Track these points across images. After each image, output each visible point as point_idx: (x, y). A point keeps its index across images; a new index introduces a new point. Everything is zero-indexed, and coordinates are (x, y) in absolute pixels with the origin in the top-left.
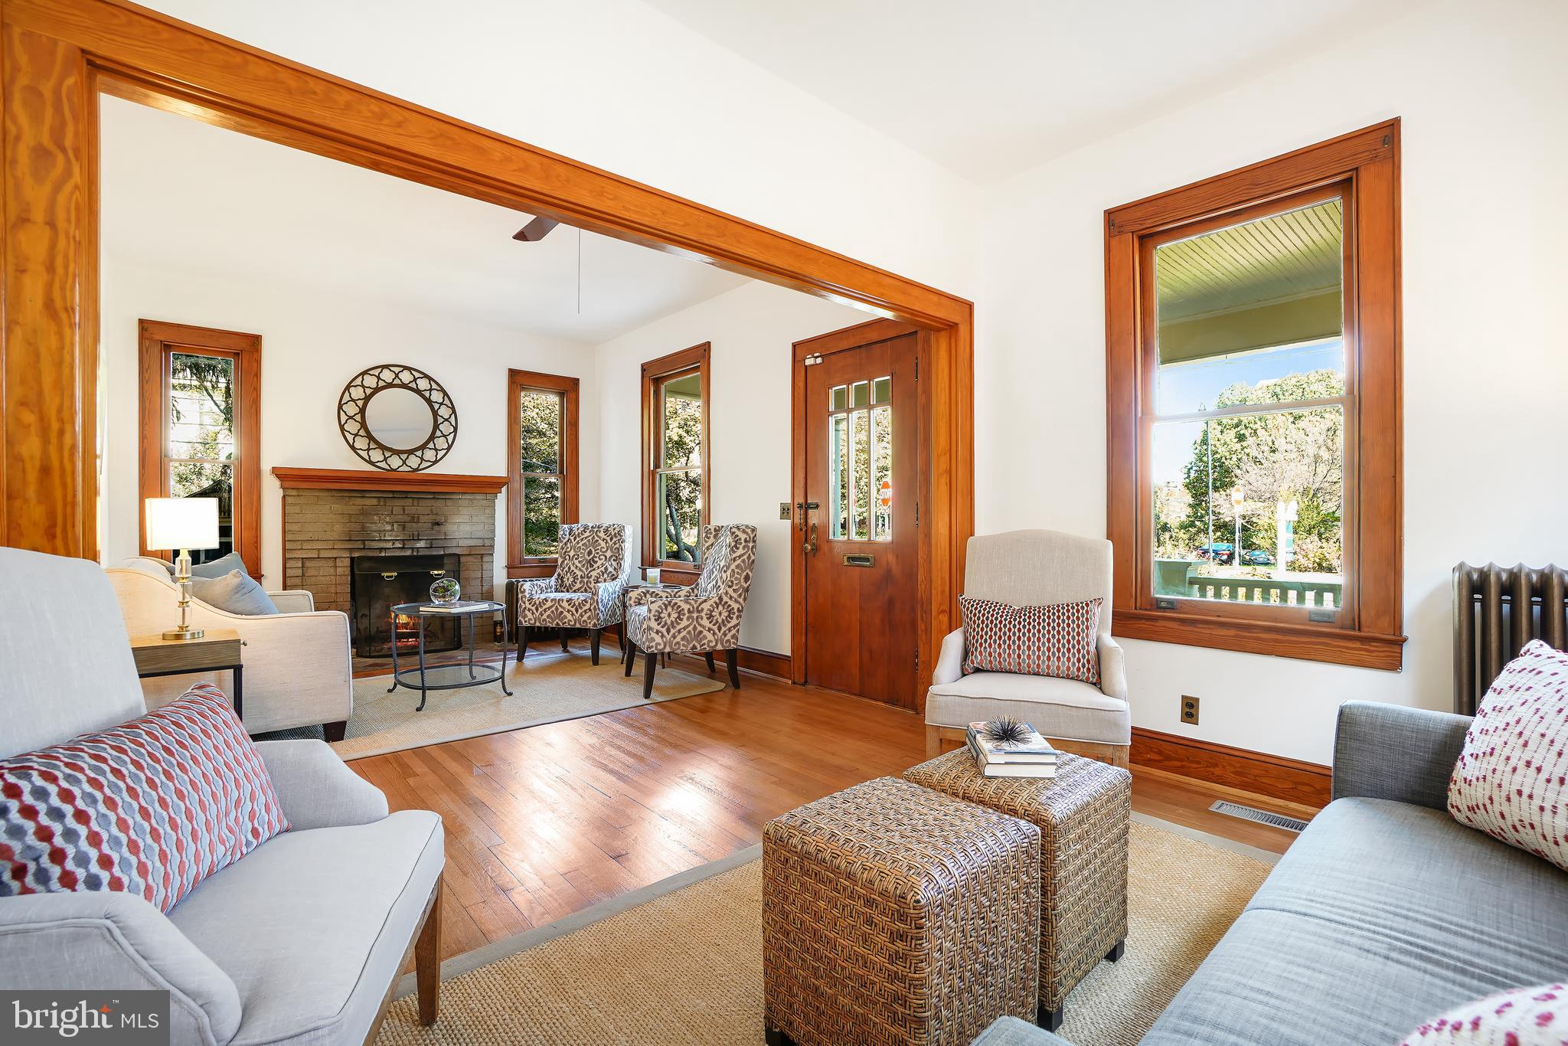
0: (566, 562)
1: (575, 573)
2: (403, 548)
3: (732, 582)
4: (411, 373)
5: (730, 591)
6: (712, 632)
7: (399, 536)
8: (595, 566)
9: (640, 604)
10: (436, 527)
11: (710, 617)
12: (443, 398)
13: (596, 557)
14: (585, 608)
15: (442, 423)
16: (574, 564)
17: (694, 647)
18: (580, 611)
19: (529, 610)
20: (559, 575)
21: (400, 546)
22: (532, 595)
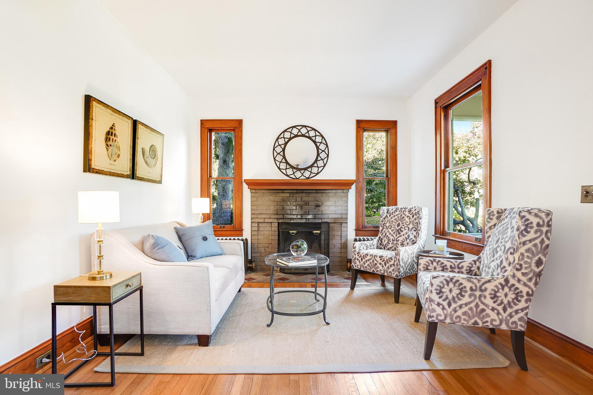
0: (384, 230)
1: (389, 237)
2: (301, 218)
3: (521, 265)
4: (306, 129)
5: (519, 274)
6: (496, 311)
7: (299, 212)
8: (402, 234)
9: (427, 269)
10: (317, 208)
11: (494, 297)
12: (322, 140)
13: (402, 228)
14: (390, 263)
15: (321, 153)
16: (388, 231)
17: (476, 323)
18: (387, 265)
19: (358, 259)
20: (380, 238)
21: (300, 217)
22: (360, 250)
